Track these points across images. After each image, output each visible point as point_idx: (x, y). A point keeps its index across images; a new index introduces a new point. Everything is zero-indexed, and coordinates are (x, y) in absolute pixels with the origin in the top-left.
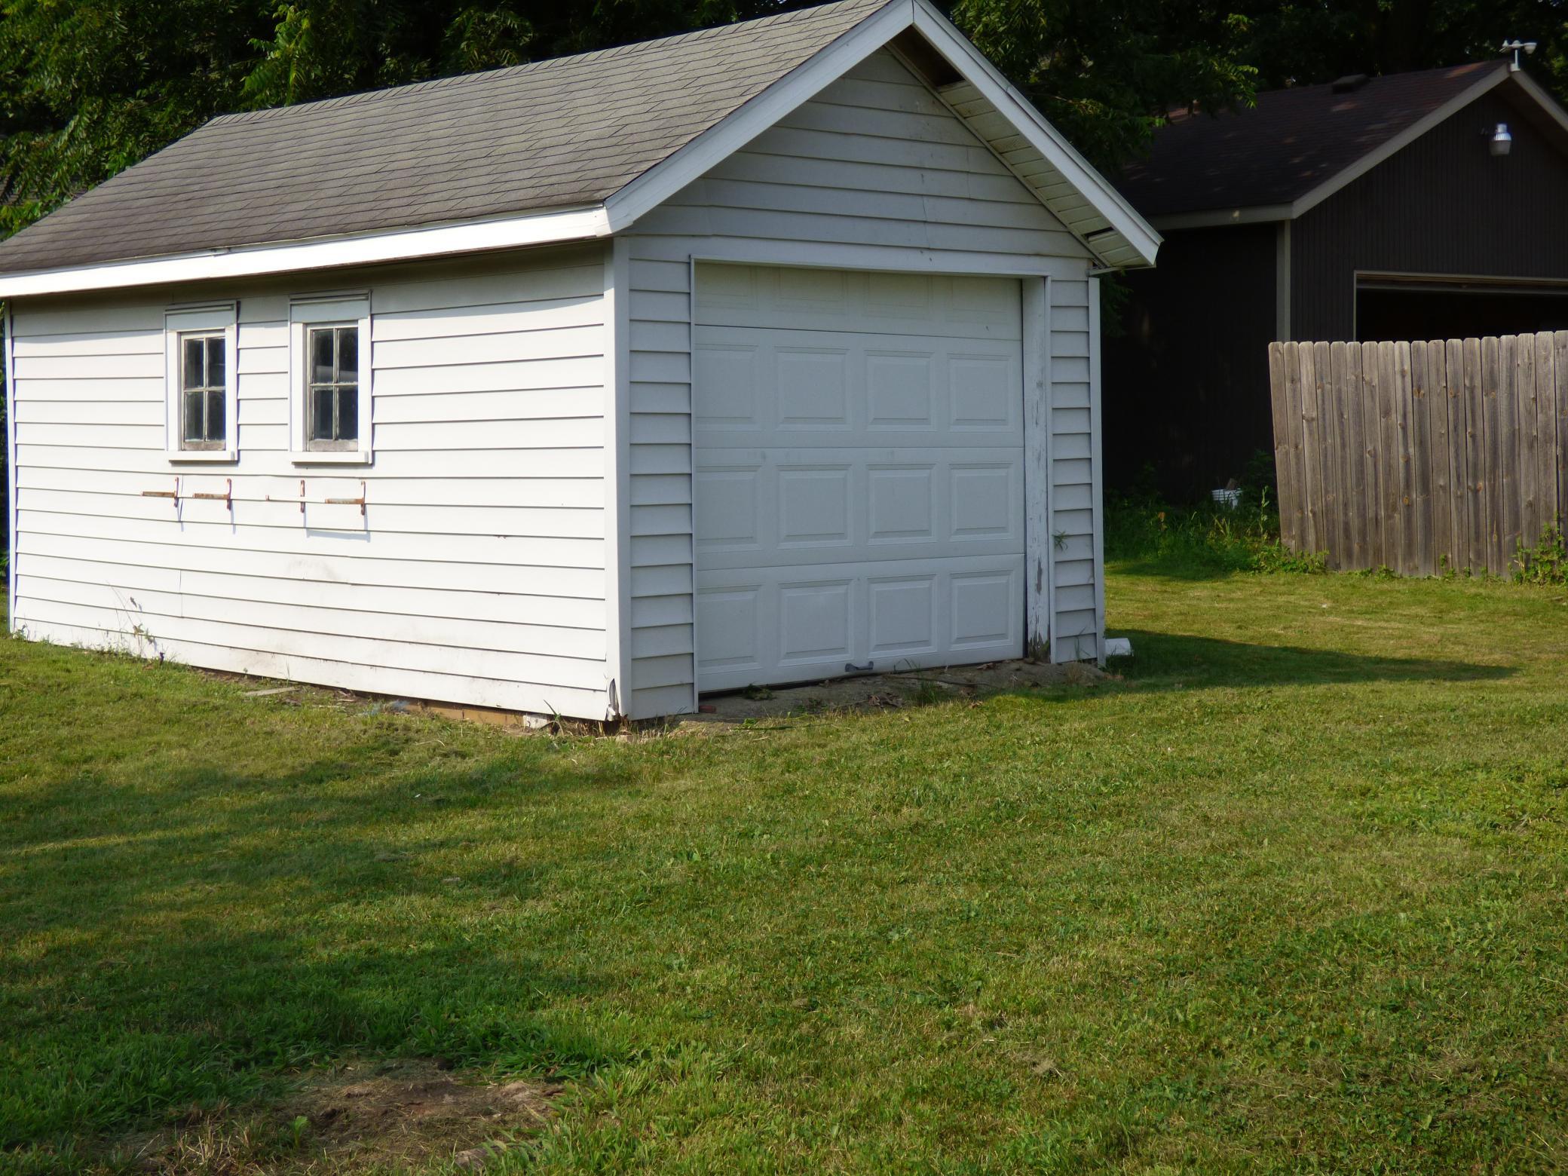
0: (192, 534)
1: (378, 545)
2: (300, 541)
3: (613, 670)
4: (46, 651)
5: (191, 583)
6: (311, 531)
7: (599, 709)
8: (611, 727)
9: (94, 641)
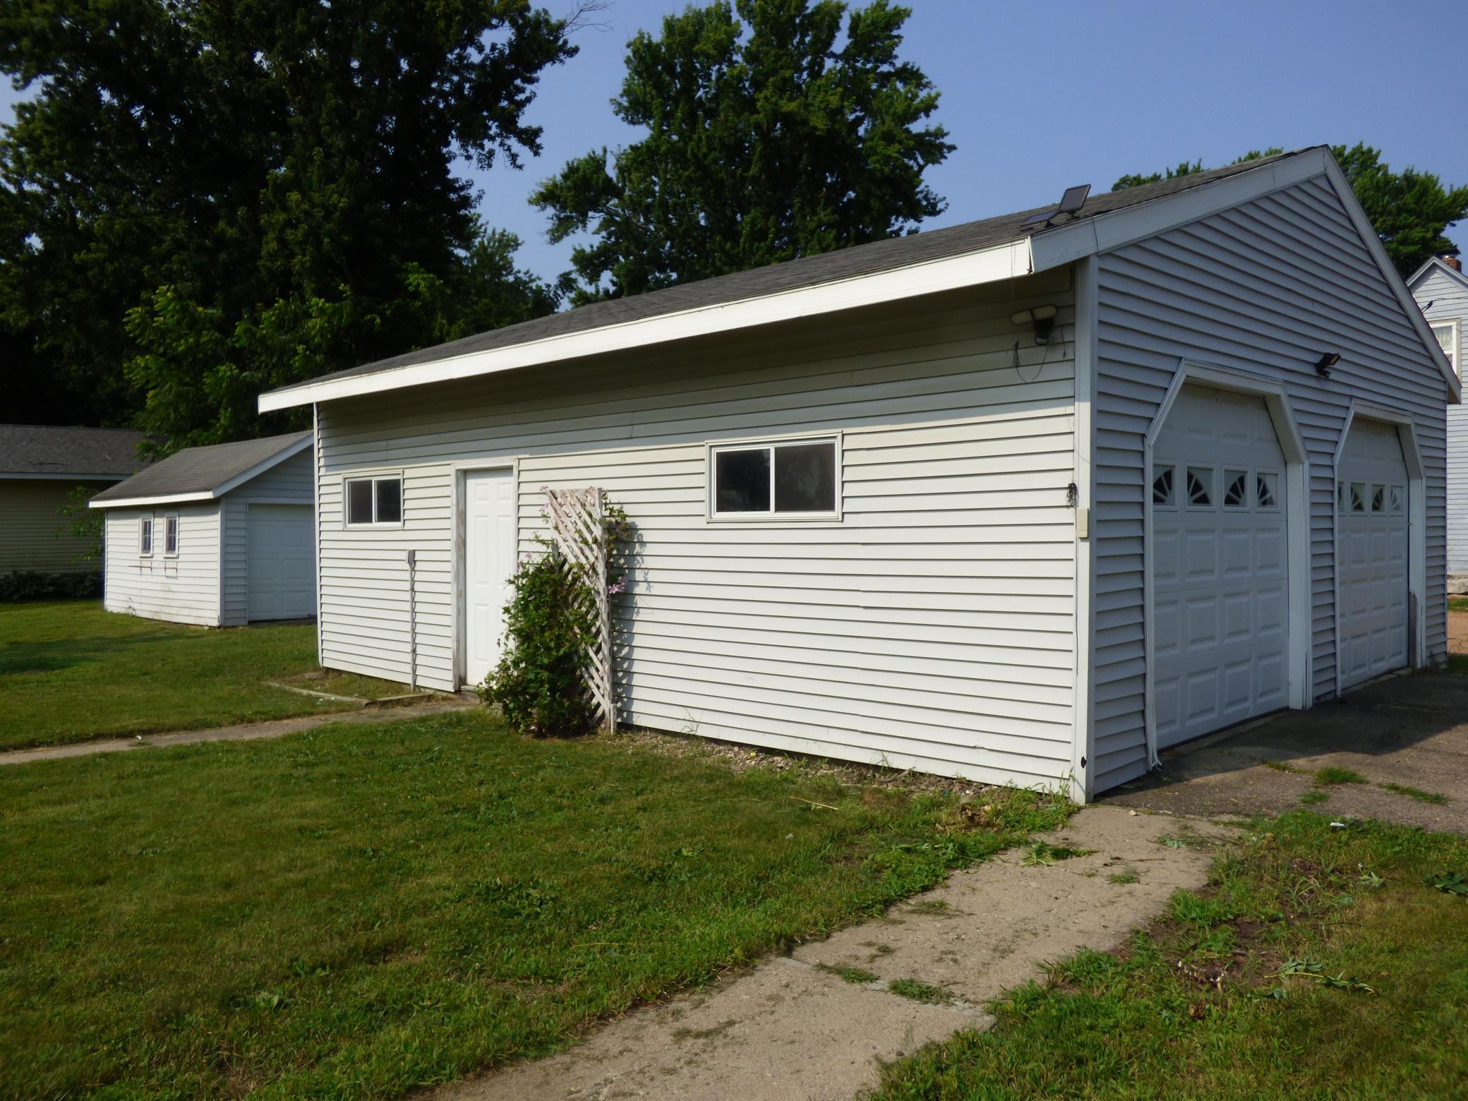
0: (144, 578)
1: (180, 581)
2: (164, 580)
3: (218, 613)
4: (111, 613)
5: (144, 593)
6: (167, 577)
7: (215, 623)
8: (219, 627)
9: (122, 611)
